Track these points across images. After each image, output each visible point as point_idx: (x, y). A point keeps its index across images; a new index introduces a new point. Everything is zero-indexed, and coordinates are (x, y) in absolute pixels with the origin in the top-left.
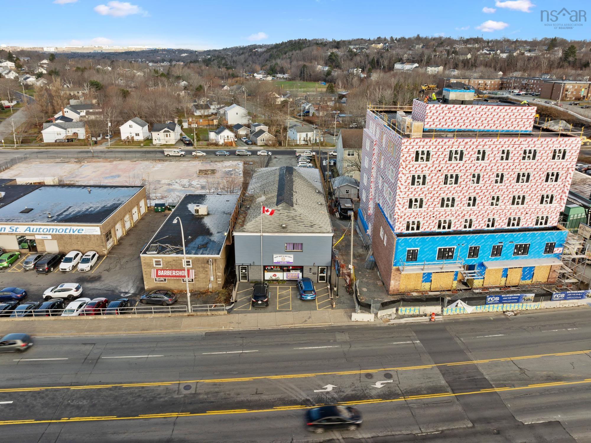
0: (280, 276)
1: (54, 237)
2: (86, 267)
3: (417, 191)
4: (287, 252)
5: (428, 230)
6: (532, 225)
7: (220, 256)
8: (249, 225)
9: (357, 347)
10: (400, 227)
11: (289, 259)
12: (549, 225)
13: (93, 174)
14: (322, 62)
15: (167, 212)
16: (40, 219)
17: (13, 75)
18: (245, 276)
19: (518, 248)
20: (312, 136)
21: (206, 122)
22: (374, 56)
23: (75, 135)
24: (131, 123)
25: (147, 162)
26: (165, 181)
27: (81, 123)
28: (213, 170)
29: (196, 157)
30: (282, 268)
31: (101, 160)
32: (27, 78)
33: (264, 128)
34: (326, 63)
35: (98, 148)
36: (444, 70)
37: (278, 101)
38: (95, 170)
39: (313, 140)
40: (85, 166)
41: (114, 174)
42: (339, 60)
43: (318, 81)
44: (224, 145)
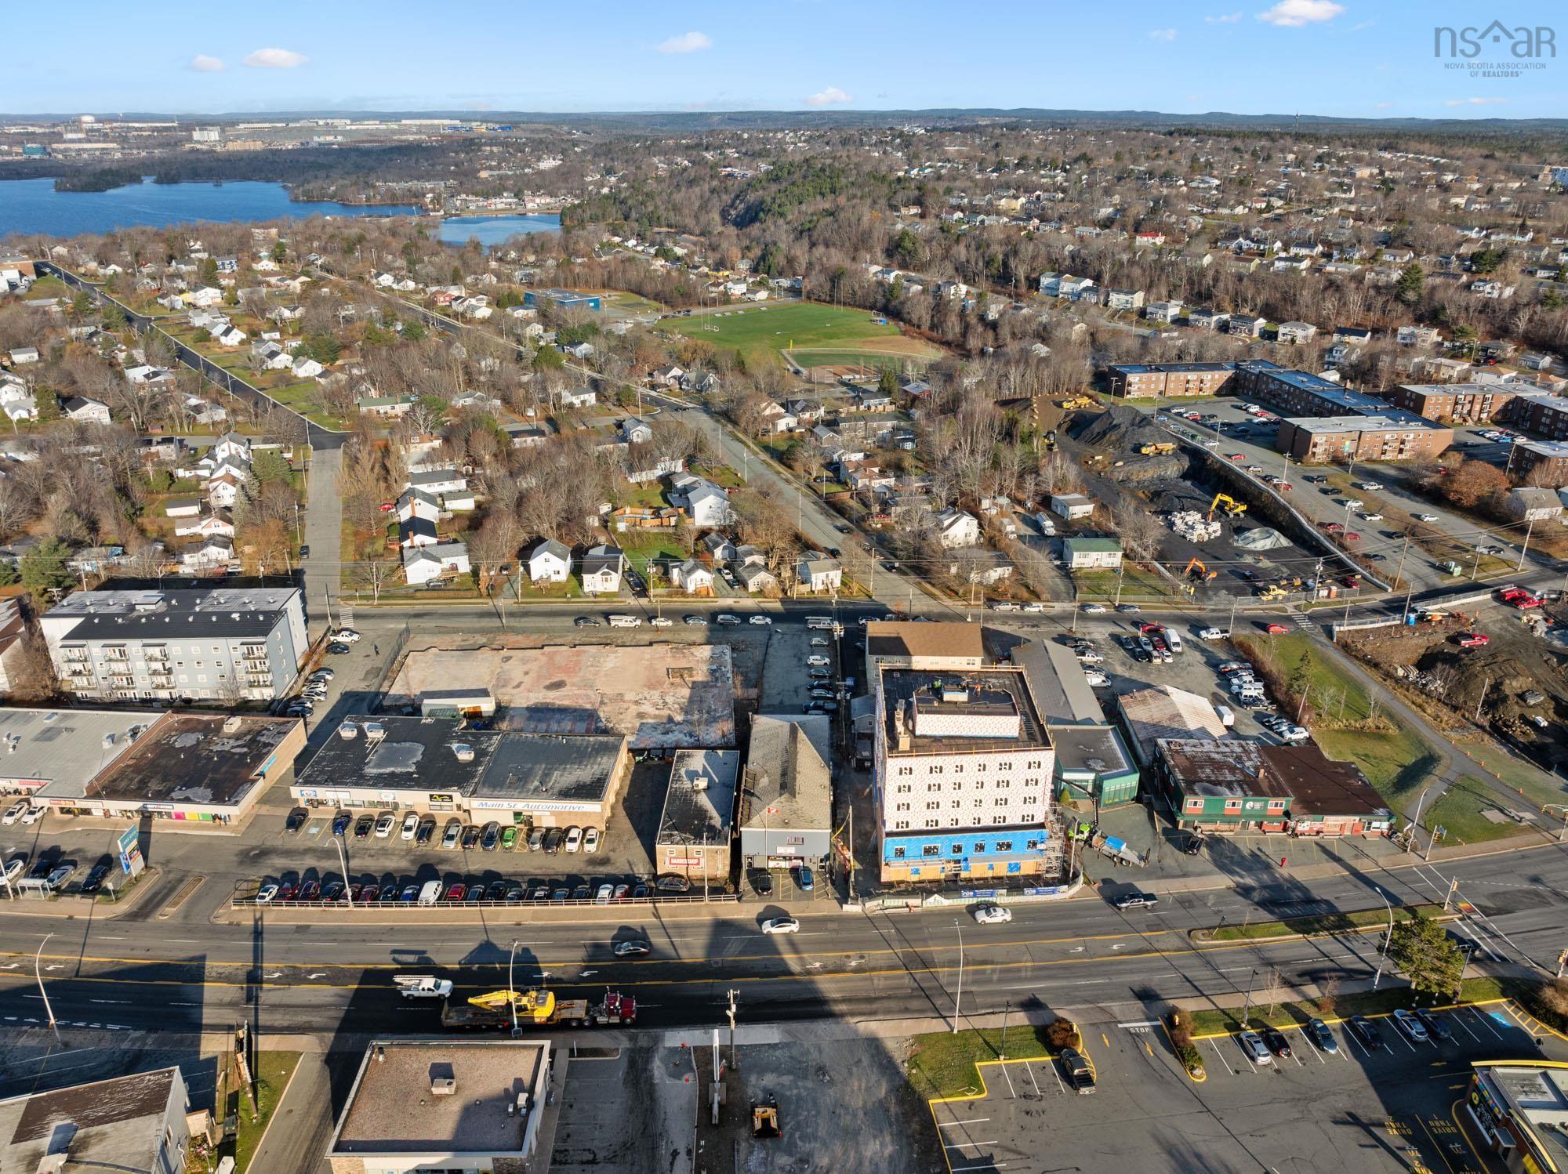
0: (784, 864)
1: (553, 813)
2: (591, 848)
3: (904, 798)
4: (790, 844)
5: (916, 828)
6: (1019, 822)
7: (728, 848)
8: (755, 820)
9: (844, 935)
10: (890, 826)
11: (791, 851)
12: (1036, 821)
13: (527, 679)
14: (880, 256)
15: (650, 762)
16: (536, 793)
17: (237, 336)
18: (750, 864)
19: (1001, 846)
20: (836, 576)
21: (657, 521)
22: (998, 251)
23: (454, 568)
24: (546, 555)
25: (593, 649)
26: (630, 696)
27: (461, 547)
28: (690, 669)
29: (657, 629)
30: (785, 858)
31: (520, 638)
32: (273, 355)
33: (759, 559)
34: (889, 253)
35: (503, 603)
36: (1146, 300)
37: (782, 425)
38: (526, 668)
39: (838, 583)
40: (507, 659)
41: (556, 680)
42: (920, 251)
43: (871, 308)
44: (696, 594)
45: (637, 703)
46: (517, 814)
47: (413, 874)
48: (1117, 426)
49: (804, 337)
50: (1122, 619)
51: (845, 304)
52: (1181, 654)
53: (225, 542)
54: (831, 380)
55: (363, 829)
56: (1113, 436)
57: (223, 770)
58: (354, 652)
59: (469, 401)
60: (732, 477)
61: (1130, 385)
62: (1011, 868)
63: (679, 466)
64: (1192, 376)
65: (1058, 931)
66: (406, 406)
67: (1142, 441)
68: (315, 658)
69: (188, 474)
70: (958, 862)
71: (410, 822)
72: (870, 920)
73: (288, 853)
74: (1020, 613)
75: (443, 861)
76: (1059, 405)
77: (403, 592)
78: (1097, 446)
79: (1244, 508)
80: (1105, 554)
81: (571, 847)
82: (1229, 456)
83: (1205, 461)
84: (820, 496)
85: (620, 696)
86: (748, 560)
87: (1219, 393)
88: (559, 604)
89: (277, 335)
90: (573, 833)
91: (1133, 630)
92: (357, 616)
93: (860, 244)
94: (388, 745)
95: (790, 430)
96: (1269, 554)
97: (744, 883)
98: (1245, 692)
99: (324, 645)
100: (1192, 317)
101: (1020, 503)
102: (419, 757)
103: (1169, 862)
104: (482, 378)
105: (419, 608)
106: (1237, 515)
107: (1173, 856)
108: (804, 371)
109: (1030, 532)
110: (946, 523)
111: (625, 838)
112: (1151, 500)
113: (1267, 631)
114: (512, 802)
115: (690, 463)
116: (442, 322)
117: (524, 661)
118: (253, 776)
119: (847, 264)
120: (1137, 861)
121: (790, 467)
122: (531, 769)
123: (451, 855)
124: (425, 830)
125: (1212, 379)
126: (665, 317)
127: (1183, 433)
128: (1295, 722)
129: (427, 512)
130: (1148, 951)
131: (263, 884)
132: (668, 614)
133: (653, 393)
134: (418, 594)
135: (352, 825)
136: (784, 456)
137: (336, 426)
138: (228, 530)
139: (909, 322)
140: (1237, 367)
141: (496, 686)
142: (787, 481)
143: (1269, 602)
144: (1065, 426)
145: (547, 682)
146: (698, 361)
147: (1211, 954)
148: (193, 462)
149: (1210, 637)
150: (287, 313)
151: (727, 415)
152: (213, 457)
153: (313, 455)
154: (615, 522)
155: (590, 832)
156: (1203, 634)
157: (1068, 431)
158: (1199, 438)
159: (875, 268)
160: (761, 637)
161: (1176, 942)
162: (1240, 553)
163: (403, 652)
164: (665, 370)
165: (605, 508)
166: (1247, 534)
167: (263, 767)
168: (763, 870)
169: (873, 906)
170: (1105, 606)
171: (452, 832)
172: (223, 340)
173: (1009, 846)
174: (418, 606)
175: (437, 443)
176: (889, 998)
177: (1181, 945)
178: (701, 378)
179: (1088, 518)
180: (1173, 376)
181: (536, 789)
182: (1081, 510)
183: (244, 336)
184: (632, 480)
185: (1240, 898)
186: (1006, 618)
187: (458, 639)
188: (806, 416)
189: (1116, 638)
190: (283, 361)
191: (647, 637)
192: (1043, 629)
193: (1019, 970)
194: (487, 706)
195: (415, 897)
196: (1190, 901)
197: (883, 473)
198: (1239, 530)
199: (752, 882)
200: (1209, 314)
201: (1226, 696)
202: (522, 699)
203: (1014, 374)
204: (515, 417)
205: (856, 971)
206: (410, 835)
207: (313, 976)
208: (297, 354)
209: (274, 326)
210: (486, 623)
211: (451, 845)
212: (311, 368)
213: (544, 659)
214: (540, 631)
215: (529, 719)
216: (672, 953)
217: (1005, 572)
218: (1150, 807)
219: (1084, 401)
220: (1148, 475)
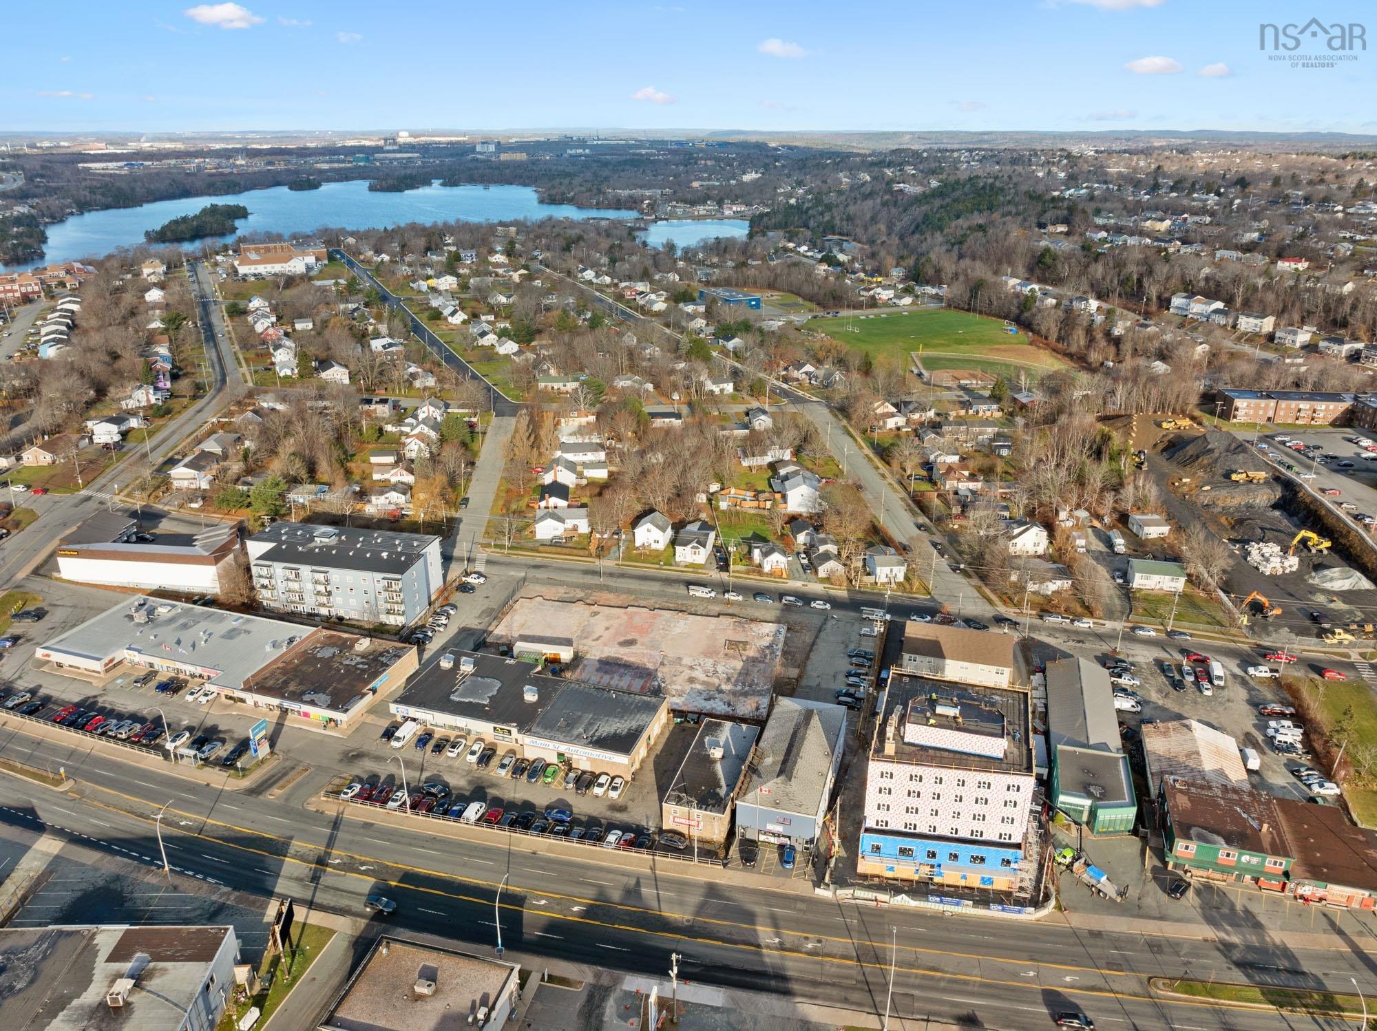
0: (772, 840)
1: (588, 759)
2: (614, 795)
3: (884, 799)
4: (779, 823)
5: (895, 828)
6: (996, 839)
7: (726, 818)
8: (750, 796)
10: (870, 823)
11: (779, 829)
12: (1012, 841)
13: (607, 635)
14: (1021, 270)
15: (686, 724)
16: (577, 739)
17: (461, 317)
18: (743, 835)
19: (974, 858)
20: (900, 572)
21: (755, 504)
22: (1133, 270)
23: (575, 528)
24: (649, 526)
25: (667, 614)
26: (687, 661)
27: (583, 511)
28: (745, 643)
29: (728, 602)
30: (774, 834)
31: (611, 596)
32: (483, 334)
33: (832, 548)
34: (1031, 270)
35: (607, 564)
36: (1276, 325)
37: (891, 423)
38: (607, 624)
39: (901, 578)
40: (596, 614)
41: (629, 637)
42: (1059, 266)
43: (1005, 318)
44: (771, 574)
45: (691, 668)
46: (560, 755)
47: (467, 793)
48: (1211, 451)
49: (936, 341)
50: (1170, 645)
51: (981, 313)
52: (1223, 688)
53: (406, 489)
54: (953, 384)
55: (439, 748)
56: (1205, 460)
57: (346, 681)
58: (477, 593)
59: (628, 383)
60: (834, 468)
61: (1237, 409)
62: (983, 880)
63: (787, 455)
64: (1304, 405)
65: (1013, 951)
66: (575, 385)
67: (1234, 467)
68: (446, 594)
69: (394, 429)
70: (932, 866)
71: (475, 748)
72: (839, 907)
73: (378, 759)
74: (1070, 627)
75: (493, 785)
76: (1159, 425)
77: (530, 545)
78: (1188, 469)
79: (1328, 544)
80: (1168, 578)
81: (597, 791)
82: (1323, 491)
83: (1296, 493)
84: (909, 493)
85: (680, 659)
86: (822, 549)
87: (1334, 424)
88: (651, 570)
89: (491, 318)
90: (602, 779)
91: (1178, 657)
92: (489, 562)
93: (1002, 259)
94: (474, 678)
95: (898, 429)
96: (1346, 596)
97: (734, 850)
98: (1279, 737)
99: (457, 583)
100: (1322, 344)
101: (1099, 517)
102: (495, 693)
103: (1149, 901)
104: (644, 364)
105: (538, 561)
106: (1321, 551)
107: (1155, 896)
108: (926, 374)
109: (1101, 547)
110: (1016, 531)
111: (645, 791)
112: (1233, 528)
113: (1322, 676)
114: (557, 744)
115: (797, 452)
116: (623, 313)
117: (608, 618)
118: (365, 691)
119: (989, 276)
120: (1114, 895)
121: (888, 463)
122: (580, 717)
123: (500, 782)
124: (486, 757)
125: (1327, 410)
126: (815, 317)
127: (1280, 463)
128: (1328, 775)
129: (567, 478)
130: (1100, 990)
131: (352, 781)
132: (739, 589)
133: (785, 386)
134: (541, 548)
135: (432, 743)
136: (884, 453)
137: (517, 398)
138: (409, 479)
139: (1037, 333)
140: (1356, 398)
141: (580, 637)
142: (883, 476)
143: (1332, 645)
144: (1161, 447)
145: (622, 639)
146: (830, 359)
147: (1168, 1006)
148: (399, 421)
149: (1258, 674)
150: (503, 300)
151: (843, 410)
152: (415, 417)
153: (494, 420)
154: (718, 501)
155: (618, 780)
156: (1251, 670)
157: (1164, 450)
158: (1296, 469)
159: (1013, 282)
160: (817, 621)
161: (1134, 986)
162: (1314, 590)
163: (515, 598)
164: (799, 366)
165: (714, 487)
166: (1326, 572)
167: (375, 684)
168: (753, 843)
169: (844, 894)
170: (1157, 630)
171: (506, 761)
172: (450, 319)
173: (982, 860)
174: (538, 559)
175: (592, 418)
176: (833, 985)
177: (1138, 989)
178: (829, 375)
179: (1163, 539)
180: (1283, 404)
181: (579, 736)
182: (1156, 531)
183: (466, 317)
184: (745, 463)
185: (1217, 953)
186: (1053, 631)
187: (561, 592)
188: (916, 416)
189: (1159, 663)
190: (490, 339)
191: (716, 608)
192: (1088, 645)
193: (966, 983)
194: (566, 654)
195: (459, 814)
196: (1159, 946)
197: (972, 477)
198: (1318, 567)
199: (741, 851)
200: (1341, 342)
201: (1260, 738)
202: (596, 652)
203: (1121, 392)
204: (663, 399)
205: (810, 953)
206: (474, 759)
207: (363, 868)
208: (503, 334)
209: (492, 310)
210: (589, 580)
211: (503, 772)
212: (510, 347)
213: (625, 617)
214: (629, 592)
215: (598, 670)
216: (655, 904)
217: (1066, 584)
218: (1144, 839)
219: (1186, 423)
220: (1236, 502)
